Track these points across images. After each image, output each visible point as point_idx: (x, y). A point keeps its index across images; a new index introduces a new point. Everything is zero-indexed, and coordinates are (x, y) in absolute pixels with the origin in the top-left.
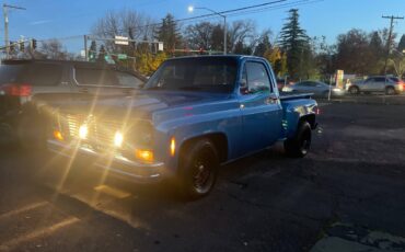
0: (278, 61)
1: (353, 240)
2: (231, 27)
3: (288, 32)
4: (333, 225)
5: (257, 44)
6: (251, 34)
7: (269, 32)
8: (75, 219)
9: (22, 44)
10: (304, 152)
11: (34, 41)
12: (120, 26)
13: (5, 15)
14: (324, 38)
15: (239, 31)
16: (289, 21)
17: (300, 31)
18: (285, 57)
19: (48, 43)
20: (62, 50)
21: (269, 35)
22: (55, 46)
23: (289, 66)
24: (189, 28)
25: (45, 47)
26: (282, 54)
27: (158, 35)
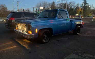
0: (81, 12)
1: (79, 55)
2: (68, 3)
3: (83, 4)
4: (76, 51)
5: (75, 7)
6: (74, 5)
7: (79, 4)
8: (16, 46)
9: (21, 10)
10: (78, 34)
11: (23, 9)
12: (42, 5)
13: (17, 4)
14: (93, 5)
15: (71, 4)
16: (84, 1)
17: (87, 4)
18: (83, 10)
19: (27, 9)
20: (30, 11)
21: (79, 5)
22: (28, 10)
23: (84, 13)
24: (58, 4)
25: (26, 10)
26: (82, 10)
27: (51, 7)
